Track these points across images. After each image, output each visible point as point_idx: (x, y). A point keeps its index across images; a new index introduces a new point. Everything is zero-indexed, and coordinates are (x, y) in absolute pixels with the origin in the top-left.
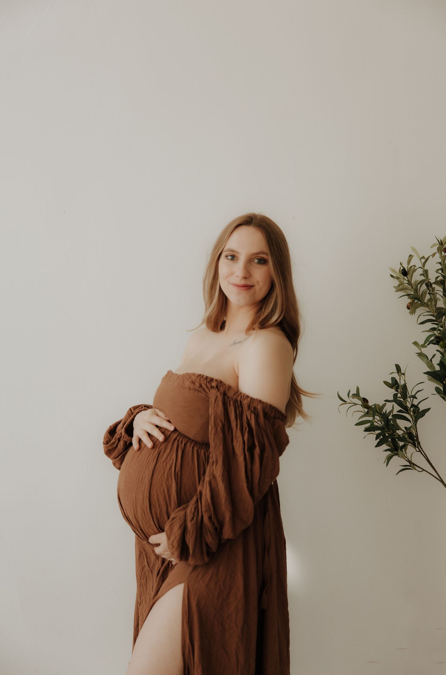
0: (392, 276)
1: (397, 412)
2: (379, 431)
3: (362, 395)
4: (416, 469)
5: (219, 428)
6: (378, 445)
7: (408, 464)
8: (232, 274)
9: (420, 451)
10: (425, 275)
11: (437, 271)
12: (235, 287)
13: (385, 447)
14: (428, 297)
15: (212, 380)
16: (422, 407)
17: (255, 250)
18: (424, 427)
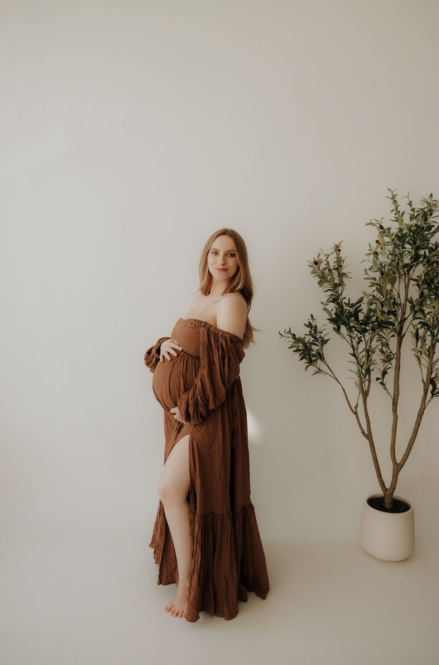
0: (309, 266)
1: (312, 341)
2: (302, 352)
3: (292, 332)
4: (322, 373)
5: (205, 348)
6: (301, 359)
7: (318, 370)
8: (216, 262)
9: (324, 363)
10: (328, 265)
11: (334, 262)
12: (218, 270)
13: (304, 361)
14: (329, 277)
15: (202, 322)
16: (325, 338)
17: (228, 249)
18: (327, 350)
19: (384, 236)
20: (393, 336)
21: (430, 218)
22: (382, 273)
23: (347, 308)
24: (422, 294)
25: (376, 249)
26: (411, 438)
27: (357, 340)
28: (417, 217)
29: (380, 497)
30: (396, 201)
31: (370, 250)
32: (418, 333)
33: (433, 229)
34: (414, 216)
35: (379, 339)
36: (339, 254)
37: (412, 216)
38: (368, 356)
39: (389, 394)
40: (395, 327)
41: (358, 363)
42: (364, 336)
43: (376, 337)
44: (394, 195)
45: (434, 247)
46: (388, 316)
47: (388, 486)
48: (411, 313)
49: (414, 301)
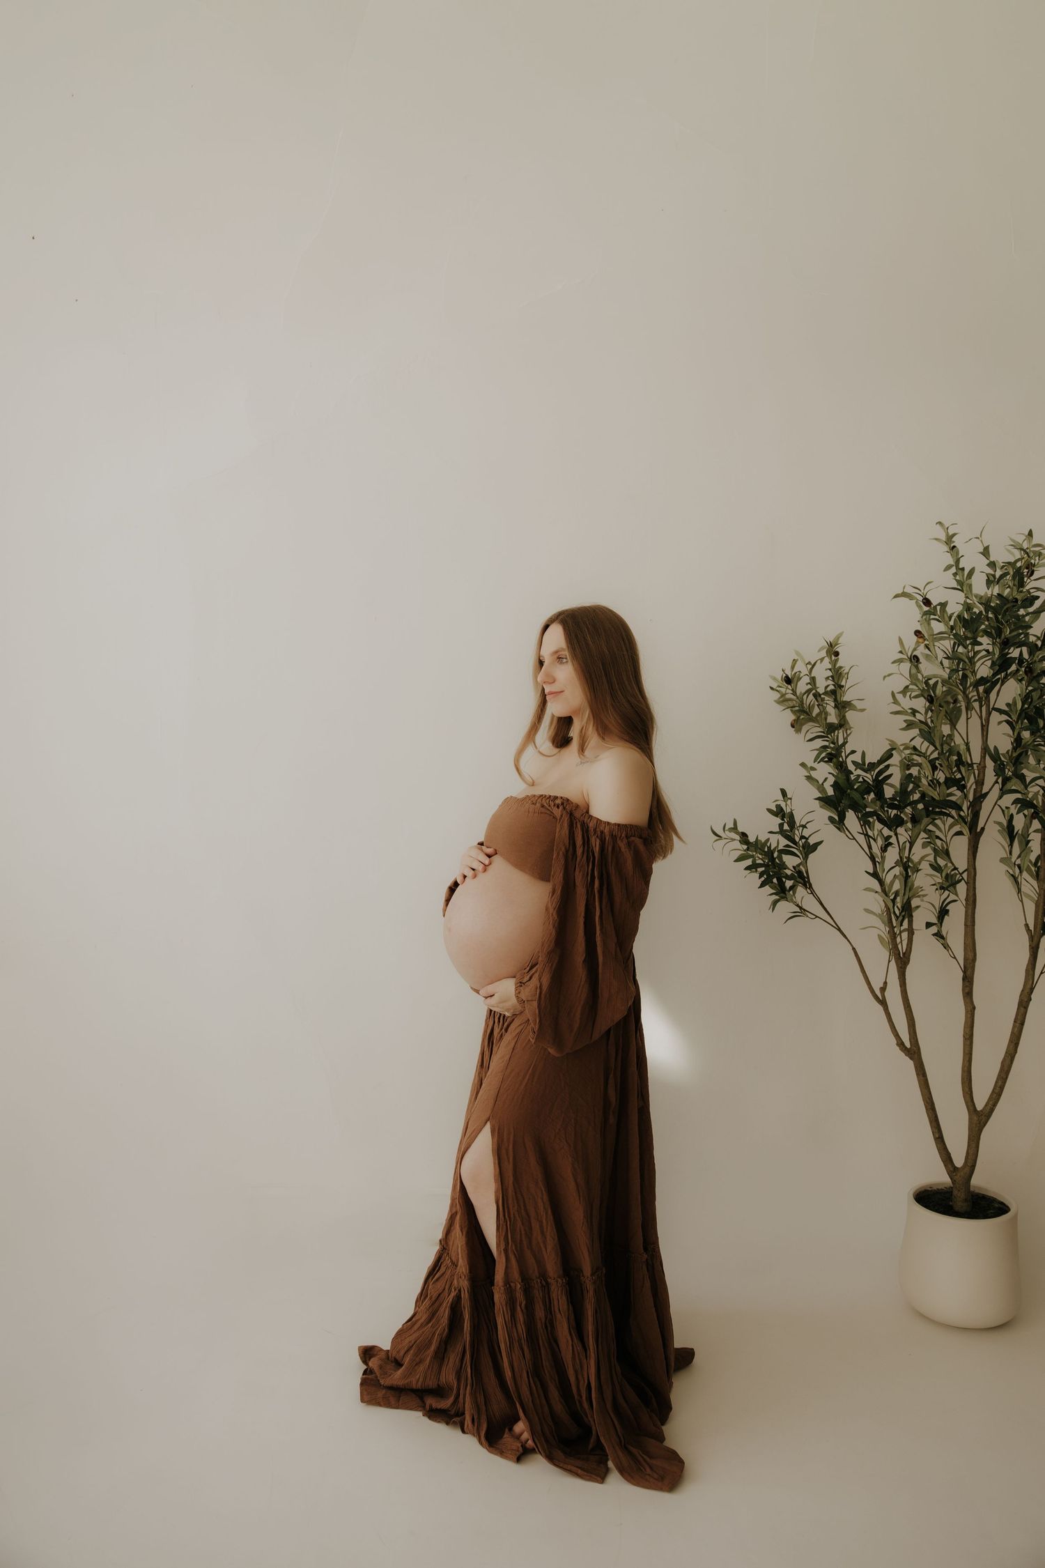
0: (772, 688)
1: (785, 846)
2: (763, 869)
3: (740, 829)
4: (807, 916)
6: (762, 885)
7: (798, 910)
9: (812, 893)
10: (813, 684)
11: (827, 678)
13: (768, 889)
14: (816, 711)
16: (812, 841)
18: (816, 865)
19: (932, 621)
20: (959, 833)
21: (1029, 580)
22: (931, 700)
23: (859, 772)
24: (1018, 741)
25: (915, 649)
26: (1006, 1052)
27: (880, 842)
28: (1002, 581)
29: (942, 1189)
30: (954, 547)
31: (901, 652)
32: (1013, 827)
33: (1037, 604)
34: (995, 578)
35: (929, 840)
36: (836, 661)
37: (991, 578)
38: (907, 877)
39: (955, 958)
40: (962, 813)
41: (884, 891)
42: (896, 834)
43: (920, 837)
44: (950, 534)
45: (1039, 643)
46: (948, 789)
47: (959, 1161)
48: (996, 782)
49: (1003, 755)
